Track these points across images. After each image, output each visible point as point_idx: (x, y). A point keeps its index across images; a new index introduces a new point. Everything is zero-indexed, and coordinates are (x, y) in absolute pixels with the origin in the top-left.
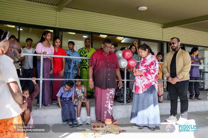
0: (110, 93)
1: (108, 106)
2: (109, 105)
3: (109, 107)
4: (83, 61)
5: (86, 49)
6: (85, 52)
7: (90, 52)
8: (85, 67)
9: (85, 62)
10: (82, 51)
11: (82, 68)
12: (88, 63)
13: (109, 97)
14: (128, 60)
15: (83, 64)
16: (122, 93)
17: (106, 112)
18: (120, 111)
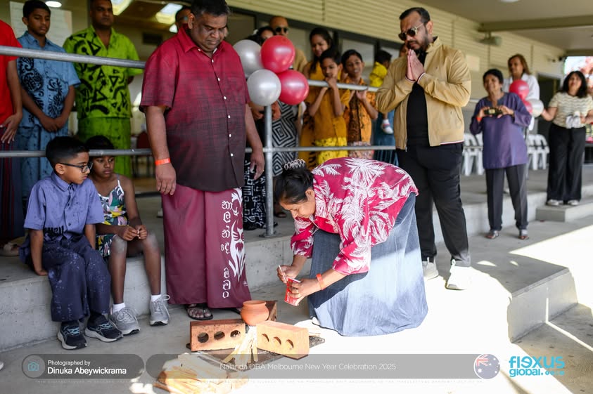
0: (233, 200)
1: (228, 247)
2: (234, 243)
3: (234, 253)
4: (90, 82)
5: (99, 38)
6: (95, 48)
7: (114, 48)
8: (97, 103)
9: (98, 88)
10: (81, 42)
11: (87, 109)
12: (111, 90)
13: (232, 213)
14: (282, 74)
15: (92, 95)
16: (250, 197)
17: (226, 274)
18: (260, 262)
